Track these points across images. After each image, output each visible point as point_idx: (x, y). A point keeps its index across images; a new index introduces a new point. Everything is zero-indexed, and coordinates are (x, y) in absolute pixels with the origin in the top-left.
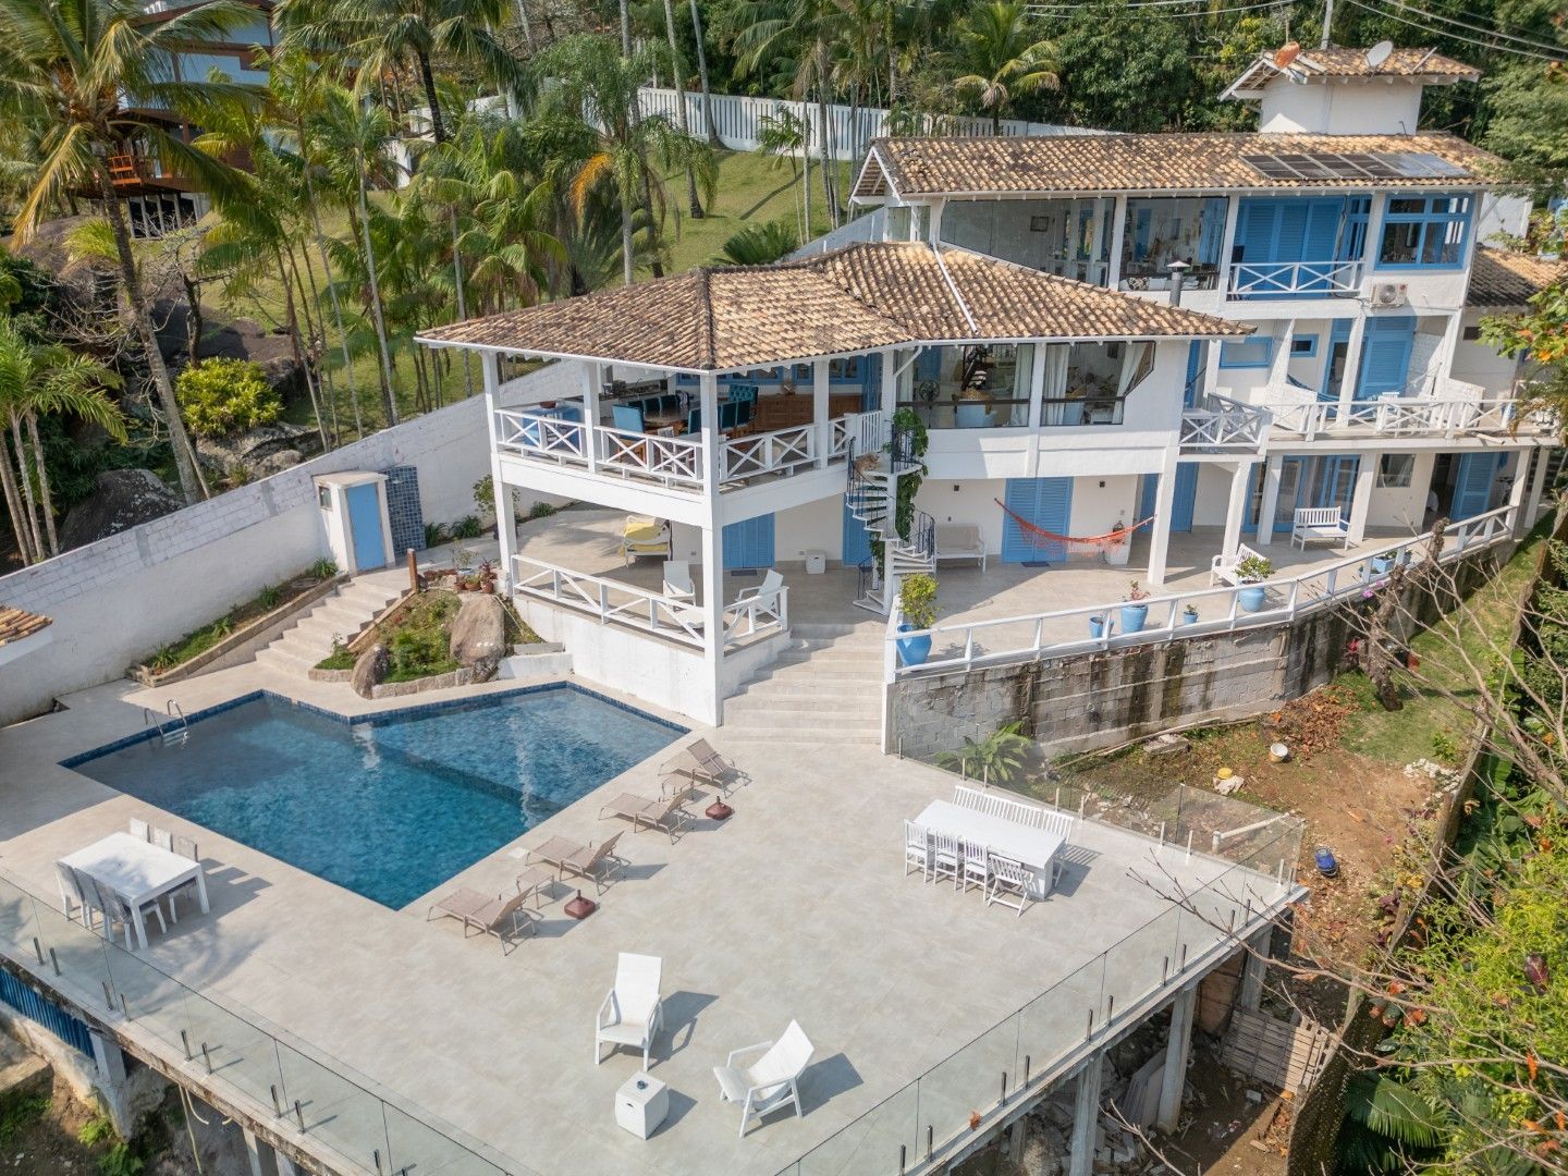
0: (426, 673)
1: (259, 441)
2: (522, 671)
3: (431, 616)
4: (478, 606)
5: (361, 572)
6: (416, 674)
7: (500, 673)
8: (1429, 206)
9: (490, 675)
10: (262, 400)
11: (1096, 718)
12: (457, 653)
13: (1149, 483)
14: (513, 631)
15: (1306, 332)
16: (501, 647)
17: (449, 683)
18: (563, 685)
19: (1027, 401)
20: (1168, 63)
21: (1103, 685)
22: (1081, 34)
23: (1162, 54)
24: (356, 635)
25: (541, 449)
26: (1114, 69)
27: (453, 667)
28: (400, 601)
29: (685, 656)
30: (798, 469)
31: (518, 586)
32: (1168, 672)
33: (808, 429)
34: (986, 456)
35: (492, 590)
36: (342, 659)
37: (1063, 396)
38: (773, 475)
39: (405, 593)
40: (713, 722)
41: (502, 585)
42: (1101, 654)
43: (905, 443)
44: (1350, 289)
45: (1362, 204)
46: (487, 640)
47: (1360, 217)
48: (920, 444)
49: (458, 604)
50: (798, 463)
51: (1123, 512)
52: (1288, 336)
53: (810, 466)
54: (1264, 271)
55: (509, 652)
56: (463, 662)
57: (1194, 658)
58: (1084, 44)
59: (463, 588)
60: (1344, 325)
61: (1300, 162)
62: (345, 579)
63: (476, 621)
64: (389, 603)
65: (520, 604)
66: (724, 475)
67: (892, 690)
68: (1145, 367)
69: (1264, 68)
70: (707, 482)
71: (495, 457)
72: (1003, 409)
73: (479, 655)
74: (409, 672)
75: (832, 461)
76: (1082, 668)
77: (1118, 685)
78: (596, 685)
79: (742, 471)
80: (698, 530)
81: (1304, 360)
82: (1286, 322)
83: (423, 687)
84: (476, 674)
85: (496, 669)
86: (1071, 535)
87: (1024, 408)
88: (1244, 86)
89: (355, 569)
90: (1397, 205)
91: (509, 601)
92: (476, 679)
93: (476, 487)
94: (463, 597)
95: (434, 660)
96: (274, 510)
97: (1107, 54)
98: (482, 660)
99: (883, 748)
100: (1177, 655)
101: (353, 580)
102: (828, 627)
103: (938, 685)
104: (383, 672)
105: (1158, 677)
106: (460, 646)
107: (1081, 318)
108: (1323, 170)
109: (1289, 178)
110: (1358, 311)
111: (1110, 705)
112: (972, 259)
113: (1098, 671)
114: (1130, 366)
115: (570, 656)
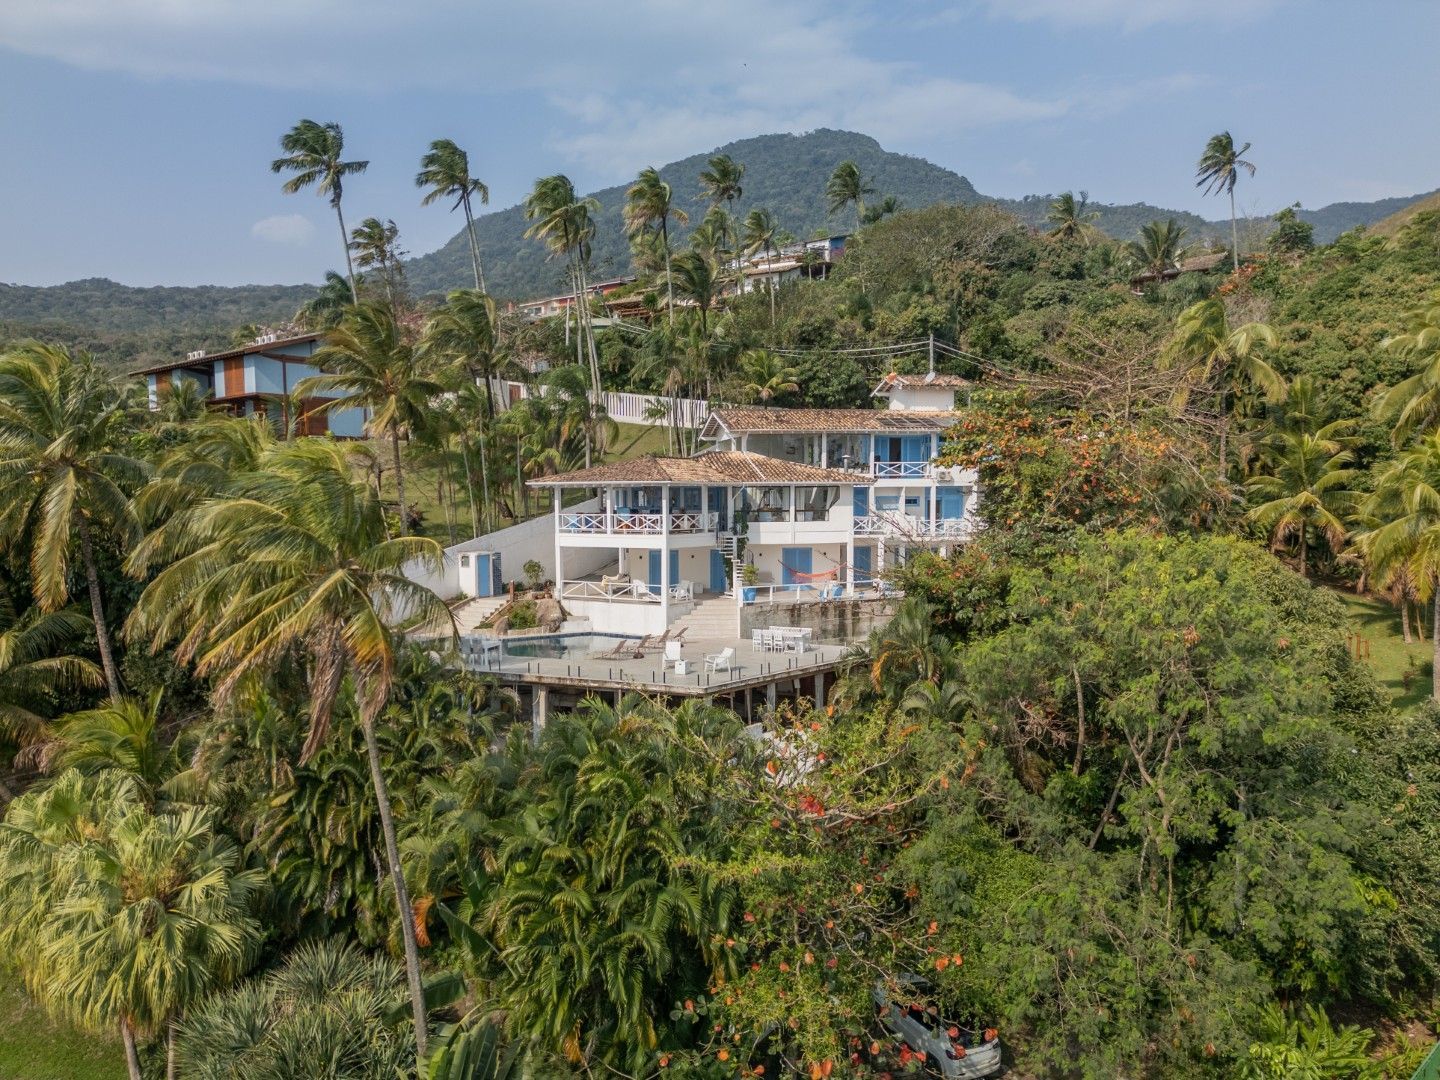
0: (528, 626)
3: (523, 609)
4: (546, 604)
5: (480, 597)
6: (524, 626)
9: (556, 628)
11: (824, 632)
13: (843, 548)
14: (565, 615)
15: (913, 495)
16: (560, 617)
17: (539, 631)
18: (590, 633)
19: (788, 510)
20: (853, 381)
21: (827, 617)
23: (850, 377)
24: (490, 616)
25: (584, 528)
26: (826, 382)
27: (539, 626)
28: (506, 606)
29: (650, 607)
30: (697, 532)
31: (564, 596)
32: (854, 615)
33: (701, 516)
35: (551, 598)
36: (487, 624)
38: (685, 532)
39: (507, 602)
41: (556, 597)
42: (824, 604)
43: (739, 527)
45: (927, 438)
48: (745, 528)
49: (536, 604)
50: (694, 528)
51: (834, 566)
52: (903, 494)
53: (701, 531)
57: (864, 609)
58: (809, 370)
60: (928, 490)
61: (900, 421)
62: (473, 599)
63: (548, 607)
64: (501, 606)
65: (565, 603)
66: (671, 528)
67: (742, 611)
68: (837, 498)
69: (886, 383)
70: (664, 530)
71: (558, 535)
72: (778, 514)
73: (550, 620)
75: (709, 531)
76: (817, 609)
77: (832, 621)
78: (607, 630)
79: (677, 529)
80: (660, 551)
81: (913, 508)
82: (900, 489)
83: (529, 632)
85: (558, 626)
86: (813, 574)
87: (787, 514)
88: (880, 390)
90: (941, 438)
91: (560, 602)
92: (550, 630)
93: (525, 565)
94: (537, 601)
95: (530, 623)
97: (822, 375)
99: (739, 637)
100: (856, 607)
103: (759, 610)
105: (849, 617)
106: (541, 617)
107: (809, 476)
108: (908, 424)
109: (893, 425)
110: (933, 484)
111: (830, 627)
112: (762, 457)
113: (824, 611)
114: (830, 498)
115: (592, 622)
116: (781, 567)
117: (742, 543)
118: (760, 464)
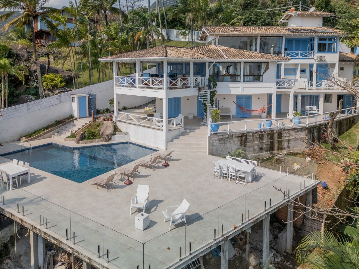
0: (93, 139)
1: (59, 91)
2: (117, 139)
3: (96, 126)
4: (108, 123)
6: (91, 139)
7: (112, 139)
8: (327, 39)
9: (110, 140)
10: (61, 82)
11: (261, 149)
12: (102, 135)
13: (270, 96)
14: (116, 129)
15: (303, 68)
16: (113, 133)
17: (99, 141)
18: (127, 143)
19: (240, 76)
21: (262, 140)
22: (247, 15)
24: (77, 131)
25: (126, 84)
27: (100, 138)
28: (89, 123)
29: (158, 132)
30: (186, 87)
31: (118, 119)
32: (278, 138)
33: (189, 78)
34: (231, 88)
35: (111, 120)
36: (73, 136)
37: (248, 75)
38: (179, 88)
39: (90, 121)
40: (165, 149)
41: (114, 119)
42: (261, 132)
43: (212, 85)
44: (312, 57)
45: (312, 39)
46: (110, 131)
47: (312, 42)
48: (215, 85)
49: (103, 124)
50: (186, 86)
51: (264, 105)
52: (299, 68)
53: (189, 87)
54: (292, 53)
55: (114, 134)
56: (103, 136)
57: (285, 135)
58: (248, 17)
59: (105, 120)
60: (311, 66)
61: (298, 30)
62: (76, 119)
63: (107, 126)
64: (86, 124)
65: (118, 124)
66: (169, 86)
67: (210, 138)
68: (267, 69)
69: (288, 15)
70: (164, 87)
71: (115, 87)
72: (234, 77)
73: (107, 134)
74: (89, 138)
75: (194, 87)
76: (257, 135)
77: (266, 140)
78: (136, 142)
79: (173, 86)
80: (162, 100)
81: (303, 74)
82: (298, 64)
83: (92, 142)
84: (106, 139)
85: (111, 138)
86: (252, 110)
87: (239, 78)
88: (283, 19)
89: (78, 117)
90: (320, 39)
91: (115, 123)
92: (106, 141)
93: (110, 101)
94: (104, 122)
95: (96, 136)
96: (61, 102)
97: (253, 19)
98: (108, 135)
99: (208, 154)
100: (280, 134)
101: (78, 120)
102: (194, 127)
103: (221, 137)
104: (83, 138)
105: (276, 139)
106: (103, 132)
107: (251, 57)
108: (303, 31)
109: (295, 32)
110: (315, 62)
111: (264, 146)
112: (226, 48)
113: (261, 137)
114: (263, 69)
115: (130, 136)
116: (235, 105)
117: (213, 94)
118: (224, 51)
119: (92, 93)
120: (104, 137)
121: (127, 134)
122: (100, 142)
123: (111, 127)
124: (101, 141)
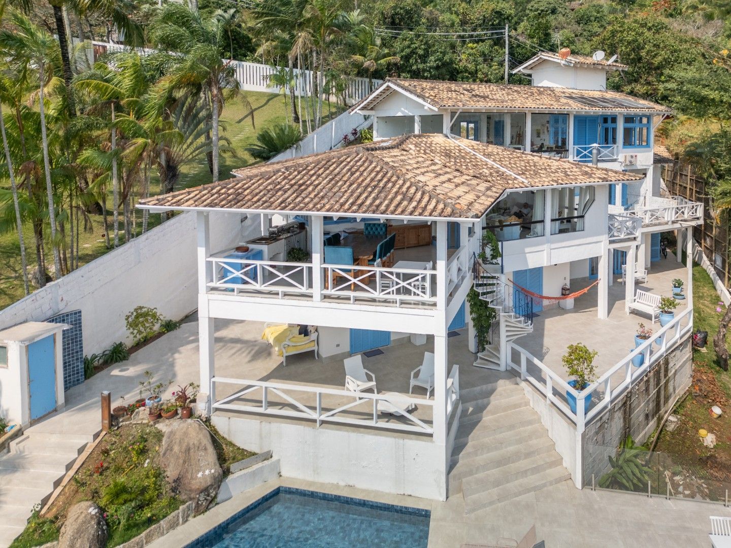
0: (150, 521)
2: (236, 488)
3: (132, 455)
4: (186, 434)
5: (34, 422)
7: (221, 496)
8: (637, 120)
14: (223, 452)
17: (174, 524)
18: (277, 493)
24: (49, 495)
25: (257, 286)
28: (91, 445)
31: (216, 405)
34: (527, 255)
36: (40, 530)
37: (557, 217)
39: (96, 435)
40: (442, 497)
41: (201, 408)
44: (616, 157)
45: (610, 119)
46: (206, 468)
47: (614, 125)
49: (159, 436)
54: (585, 149)
56: (184, 498)
59: (159, 418)
63: (188, 450)
64: (80, 450)
70: (440, 300)
78: (312, 483)
83: (149, 538)
84: (198, 505)
85: (218, 494)
88: (527, 67)
89: (27, 420)
90: (627, 119)
91: (208, 421)
92: (200, 510)
93: (128, 317)
94: (162, 426)
101: (29, 432)
102: (478, 389)
115: (279, 460)
119: (64, 309)
120: (191, 499)
121: (268, 456)
122: (178, 525)
123: (206, 449)
124: (181, 520)
